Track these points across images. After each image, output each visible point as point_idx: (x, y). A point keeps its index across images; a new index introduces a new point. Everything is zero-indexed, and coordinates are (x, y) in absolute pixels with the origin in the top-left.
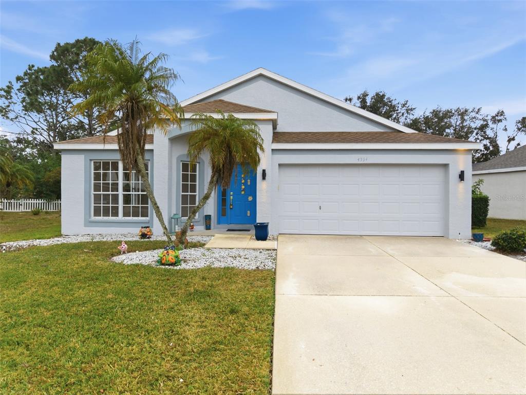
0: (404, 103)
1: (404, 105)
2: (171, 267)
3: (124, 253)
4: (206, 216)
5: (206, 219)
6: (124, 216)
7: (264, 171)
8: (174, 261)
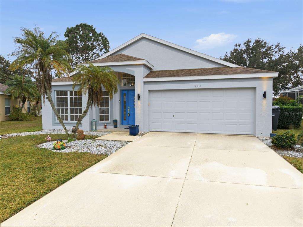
0: (277, 45)
1: (277, 46)
2: (58, 151)
3: (49, 141)
4: (114, 120)
5: (114, 122)
6: (71, 120)
7: (138, 95)
8: (60, 147)
